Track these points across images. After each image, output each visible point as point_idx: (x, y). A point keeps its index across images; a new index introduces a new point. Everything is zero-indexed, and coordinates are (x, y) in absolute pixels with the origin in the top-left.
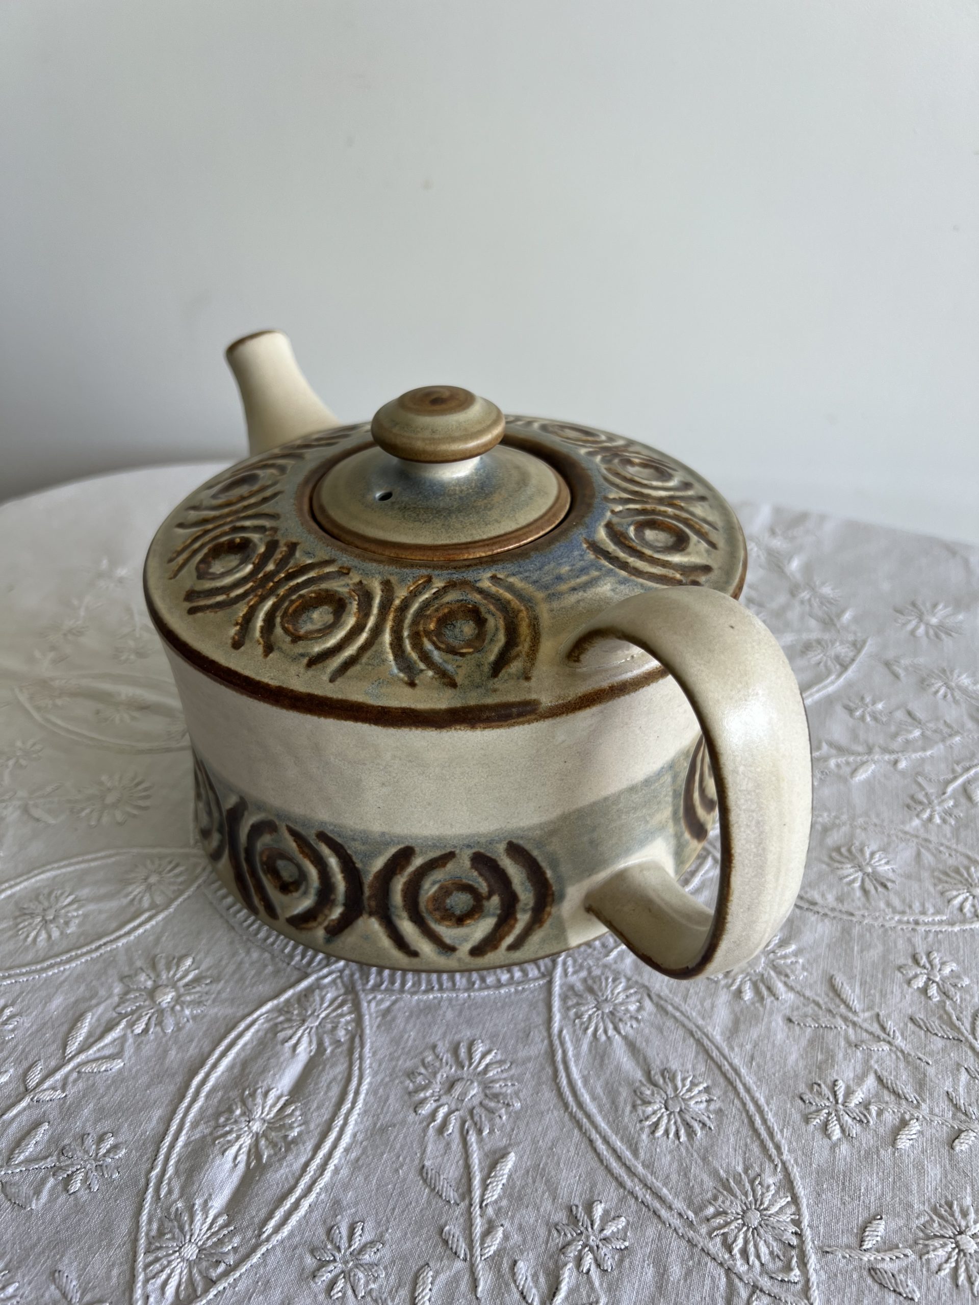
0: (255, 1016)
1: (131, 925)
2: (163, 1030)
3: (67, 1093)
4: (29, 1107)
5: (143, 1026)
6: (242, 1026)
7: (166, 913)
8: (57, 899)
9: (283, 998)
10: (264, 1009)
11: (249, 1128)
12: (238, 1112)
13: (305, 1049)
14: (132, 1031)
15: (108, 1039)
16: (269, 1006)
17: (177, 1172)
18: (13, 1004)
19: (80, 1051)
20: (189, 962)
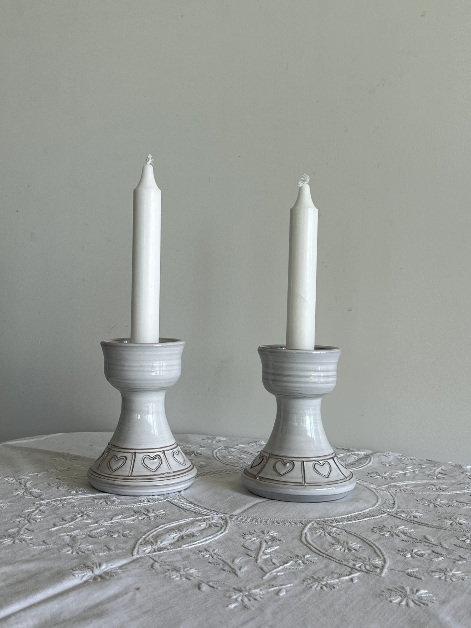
0: (186, 520)
1: (140, 504)
2: (150, 520)
3: (113, 524)
4: (98, 525)
5: (142, 518)
6: (181, 521)
7: (154, 503)
8: (110, 498)
9: (197, 518)
10: (189, 519)
11: (180, 534)
12: (177, 530)
13: (204, 526)
14: (138, 519)
15: (129, 519)
16: (192, 519)
17: (152, 537)
18: (93, 512)
19: (119, 519)
20: (162, 510)
